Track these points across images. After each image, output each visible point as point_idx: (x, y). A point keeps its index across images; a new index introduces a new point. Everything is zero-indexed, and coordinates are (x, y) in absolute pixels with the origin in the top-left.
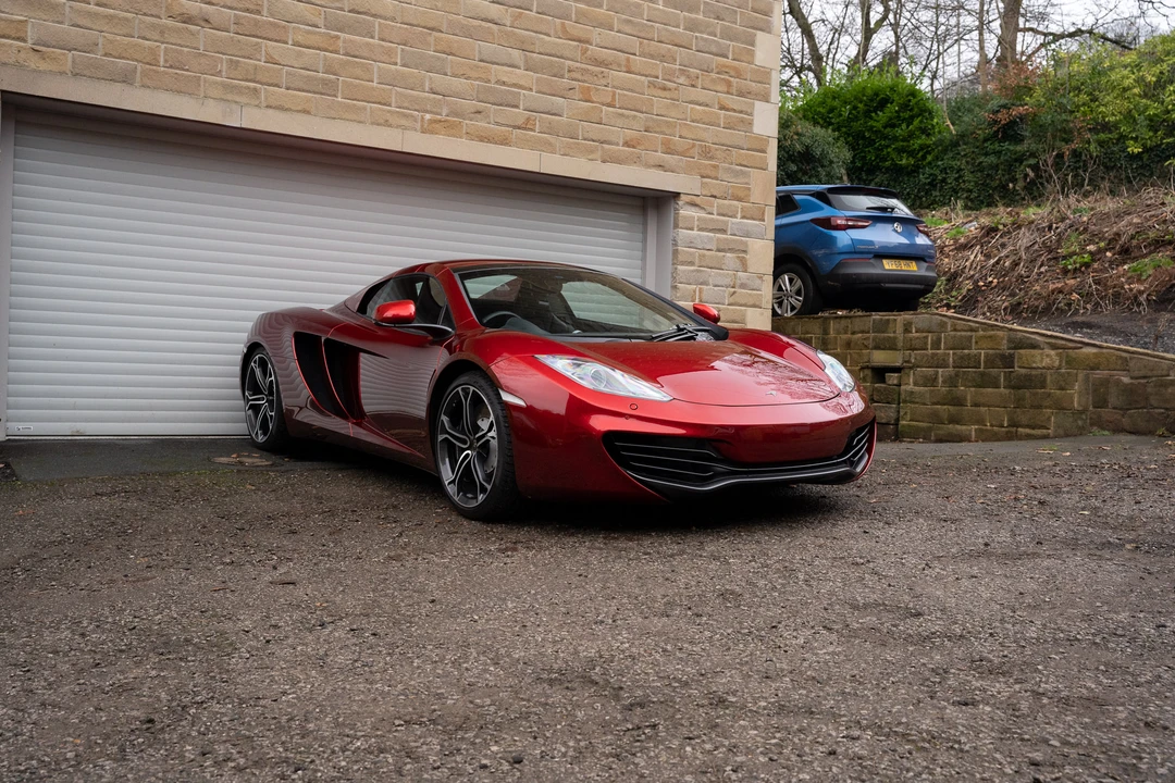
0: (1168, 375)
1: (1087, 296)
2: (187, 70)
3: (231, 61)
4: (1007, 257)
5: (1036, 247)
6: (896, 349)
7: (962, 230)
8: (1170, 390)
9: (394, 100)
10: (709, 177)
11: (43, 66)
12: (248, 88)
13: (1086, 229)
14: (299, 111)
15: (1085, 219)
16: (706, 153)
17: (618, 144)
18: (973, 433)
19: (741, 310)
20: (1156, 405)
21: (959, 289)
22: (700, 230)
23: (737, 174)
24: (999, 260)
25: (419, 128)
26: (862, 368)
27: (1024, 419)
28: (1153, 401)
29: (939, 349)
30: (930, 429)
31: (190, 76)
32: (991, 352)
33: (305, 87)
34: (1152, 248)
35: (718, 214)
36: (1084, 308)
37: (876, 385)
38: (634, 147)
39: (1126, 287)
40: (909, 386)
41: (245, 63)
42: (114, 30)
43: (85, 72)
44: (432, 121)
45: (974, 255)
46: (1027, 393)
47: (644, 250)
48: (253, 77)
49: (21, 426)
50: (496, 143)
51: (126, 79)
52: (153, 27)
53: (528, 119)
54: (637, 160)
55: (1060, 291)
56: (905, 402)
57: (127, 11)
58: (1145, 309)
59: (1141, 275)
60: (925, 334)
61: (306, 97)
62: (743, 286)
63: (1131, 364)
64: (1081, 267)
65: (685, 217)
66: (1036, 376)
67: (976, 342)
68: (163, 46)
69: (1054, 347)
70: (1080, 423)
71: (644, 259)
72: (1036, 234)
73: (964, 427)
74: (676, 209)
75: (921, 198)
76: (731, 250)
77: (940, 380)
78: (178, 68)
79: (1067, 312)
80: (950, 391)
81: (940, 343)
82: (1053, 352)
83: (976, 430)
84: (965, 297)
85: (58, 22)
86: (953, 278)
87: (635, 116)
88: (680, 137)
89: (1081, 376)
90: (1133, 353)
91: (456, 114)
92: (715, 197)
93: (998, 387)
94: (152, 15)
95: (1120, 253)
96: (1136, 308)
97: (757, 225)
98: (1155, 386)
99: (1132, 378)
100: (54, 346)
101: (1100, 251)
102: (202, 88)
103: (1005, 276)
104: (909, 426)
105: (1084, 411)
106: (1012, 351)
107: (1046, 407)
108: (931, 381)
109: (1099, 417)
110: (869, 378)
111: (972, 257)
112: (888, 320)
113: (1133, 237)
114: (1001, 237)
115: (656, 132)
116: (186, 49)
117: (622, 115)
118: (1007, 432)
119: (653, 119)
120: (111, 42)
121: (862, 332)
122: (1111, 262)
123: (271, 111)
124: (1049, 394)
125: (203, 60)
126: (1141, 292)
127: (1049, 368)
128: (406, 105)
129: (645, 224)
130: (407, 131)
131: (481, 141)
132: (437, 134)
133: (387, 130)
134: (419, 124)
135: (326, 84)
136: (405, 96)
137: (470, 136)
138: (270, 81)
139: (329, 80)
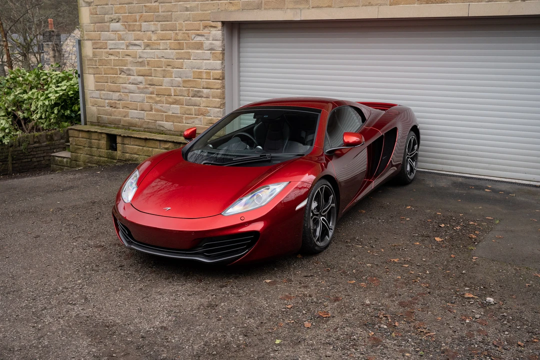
11: (233, 8)
12: (304, 1)
14: (326, 7)
25: (388, 3)
43: (246, 8)
50: (437, 3)
51: (259, 7)
102: (286, 5)
130: (381, 6)
131: (427, 4)
132: (399, 4)
133: (369, 8)
134: (388, 1)
137: (420, 1)
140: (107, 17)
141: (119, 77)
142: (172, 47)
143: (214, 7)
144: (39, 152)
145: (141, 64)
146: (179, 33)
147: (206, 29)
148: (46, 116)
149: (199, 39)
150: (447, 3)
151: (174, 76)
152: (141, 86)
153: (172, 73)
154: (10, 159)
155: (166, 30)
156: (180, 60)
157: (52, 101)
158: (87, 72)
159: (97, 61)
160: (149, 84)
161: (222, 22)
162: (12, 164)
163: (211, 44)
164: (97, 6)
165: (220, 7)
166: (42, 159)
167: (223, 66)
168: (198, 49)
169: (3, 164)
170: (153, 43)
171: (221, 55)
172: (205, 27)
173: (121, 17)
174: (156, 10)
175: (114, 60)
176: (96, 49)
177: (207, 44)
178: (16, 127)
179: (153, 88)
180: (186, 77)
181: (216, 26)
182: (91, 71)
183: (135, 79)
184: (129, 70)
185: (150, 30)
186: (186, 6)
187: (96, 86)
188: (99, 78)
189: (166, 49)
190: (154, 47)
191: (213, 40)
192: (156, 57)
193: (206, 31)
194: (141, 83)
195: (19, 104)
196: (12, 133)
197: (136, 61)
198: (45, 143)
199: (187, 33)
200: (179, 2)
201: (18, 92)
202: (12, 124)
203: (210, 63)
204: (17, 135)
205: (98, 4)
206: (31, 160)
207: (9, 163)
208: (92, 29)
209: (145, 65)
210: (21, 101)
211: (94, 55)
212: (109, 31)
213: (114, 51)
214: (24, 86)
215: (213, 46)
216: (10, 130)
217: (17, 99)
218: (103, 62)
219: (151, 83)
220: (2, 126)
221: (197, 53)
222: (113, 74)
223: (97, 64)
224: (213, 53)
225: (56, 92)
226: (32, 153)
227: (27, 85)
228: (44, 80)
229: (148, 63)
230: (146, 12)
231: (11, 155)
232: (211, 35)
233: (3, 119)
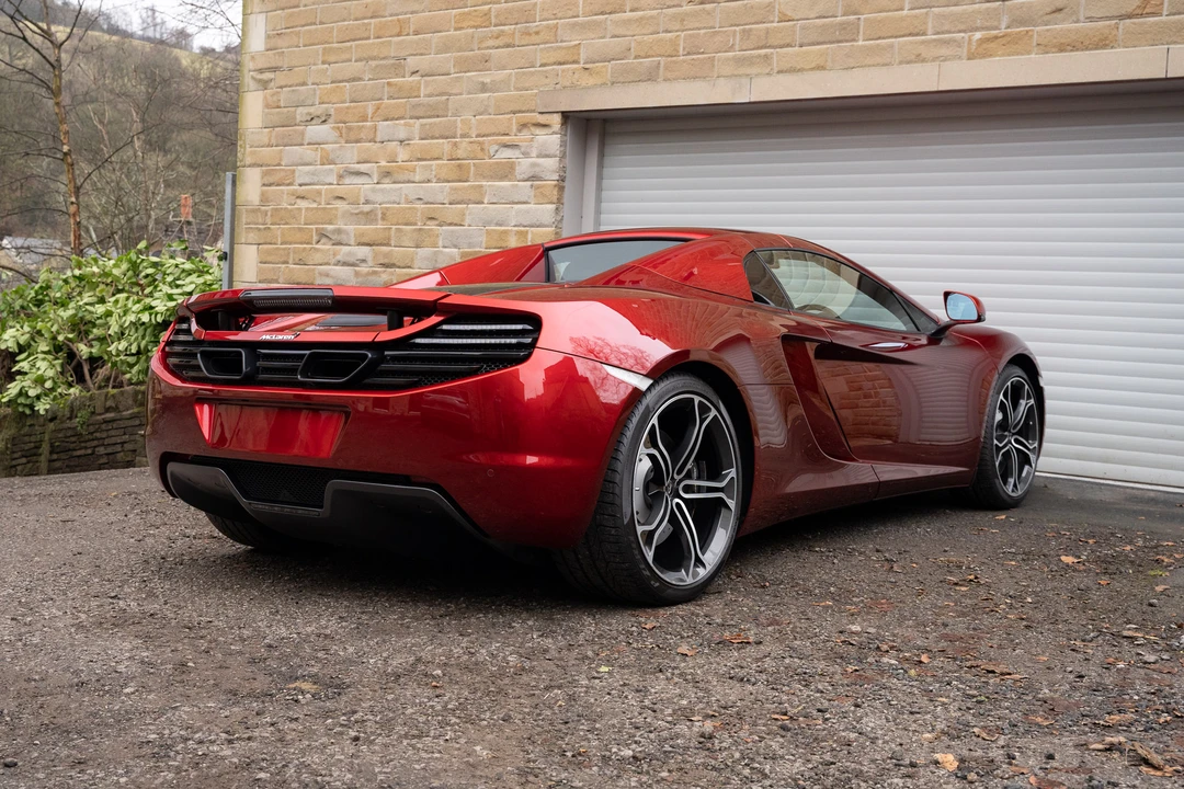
2: (703, 53)
3: (744, 31)
9: (930, 25)
11: (591, 81)
12: (759, 56)
14: (812, 69)
25: (965, 54)
31: (705, 58)
33: (821, 39)
41: (757, 30)
42: (644, 31)
43: (620, 79)
44: (982, 41)
48: (764, 43)
50: (1087, 49)
51: (651, 77)
52: (674, 17)
57: (655, 9)
61: (820, 50)
68: (683, 34)
78: (694, 54)
85: (602, 38)
91: (1022, 23)
94: (674, 6)
102: (716, 69)
116: (702, 31)
120: (639, 43)
123: (781, 76)
125: (718, 38)
128: (946, 28)
130: (946, 63)
131: (1061, 51)
132: (991, 55)
133: (917, 68)
134: (965, 50)
135: (844, 29)
136: (944, 16)
137: (1044, 48)
138: (782, 43)
139: (848, 23)
140: (301, 113)
141: (315, 249)
142: (443, 175)
143: (547, 81)
144: (113, 433)
145: (368, 217)
146: (461, 142)
147: (525, 132)
148: (139, 347)
149: (507, 153)
150: (1112, 47)
151: (440, 244)
152: (363, 269)
153: (437, 236)
154: (45, 448)
155: (433, 138)
156: (459, 206)
157: (159, 316)
158: (243, 241)
159: (269, 214)
160: (383, 265)
161: (563, 112)
162: (50, 461)
163: (534, 165)
164: (281, 87)
165: (560, 79)
166: (118, 448)
167: (559, 218)
168: (502, 178)
169: (28, 462)
170: (399, 167)
171: (557, 189)
172: (524, 126)
173: (332, 112)
174: (412, 92)
175: (307, 209)
176: (270, 185)
177: (524, 166)
178: (71, 379)
179: (392, 274)
180: (470, 245)
181: (547, 122)
182: (252, 237)
183: (349, 253)
184: (339, 231)
185: (396, 137)
186: (481, 79)
187: (260, 271)
188: (268, 252)
189: (429, 181)
190: (401, 177)
191: (538, 157)
192: (403, 201)
193: (525, 135)
194: (364, 261)
195: (83, 328)
196: (59, 390)
197: (356, 211)
198: (129, 412)
199: (479, 143)
200: (469, 71)
201: (85, 300)
202: (62, 373)
203: (528, 212)
204: (70, 394)
205: (283, 83)
206: (93, 454)
207: (42, 458)
208: (266, 141)
209: (376, 220)
210: (90, 322)
211: (264, 200)
212: (302, 145)
213: (308, 191)
214: (102, 286)
215: (537, 169)
216: (55, 382)
217: (80, 315)
218: (281, 216)
219: (386, 261)
220: (39, 373)
221: (499, 187)
222: (301, 243)
223: (269, 220)
224: (538, 187)
225: (170, 297)
226: (98, 435)
227: (107, 285)
228: (147, 276)
229: (384, 214)
230: (390, 98)
231: (50, 439)
232: (535, 144)
233: (44, 359)
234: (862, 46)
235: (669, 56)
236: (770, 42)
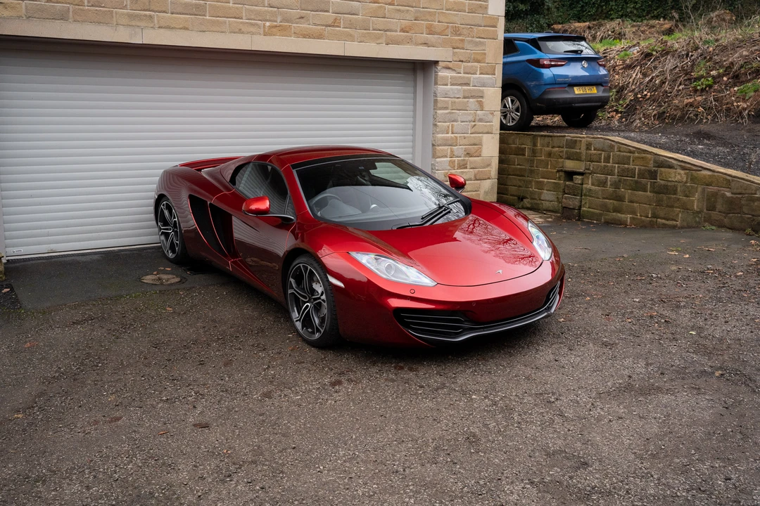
0: (756, 194)
1: (708, 109)
2: (104, 7)
4: (658, 76)
5: (678, 69)
6: (581, 161)
7: (628, 52)
8: (756, 204)
9: (244, 14)
10: (458, 48)
11: (6, 13)
12: (145, 15)
13: (711, 58)
14: (181, 29)
15: (711, 49)
16: (456, 32)
17: (396, 31)
18: (629, 220)
19: (479, 137)
20: (746, 212)
21: (624, 99)
22: (452, 85)
23: (477, 44)
24: (652, 78)
25: (262, 32)
26: (558, 171)
27: (662, 214)
28: (745, 210)
29: (609, 163)
30: (601, 215)
31: (106, 11)
32: (643, 168)
33: (184, 12)
34: (754, 75)
35: (464, 73)
36: (706, 118)
37: (567, 183)
38: (407, 32)
39: (735, 104)
40: (588, 185)
43: (35, 15)
44: (271, 27)
45: (636, 74)
46: (665, 197)
47: (415, 98)
48: (148, 8)
49: (15, 249)
50: (314, 38)
51: (63, 17)
53: (336, 19)
54: (410, 41)
55: (691, 105)
56: (585, 195)
58: (746, 121)
59: (745, 96)
60: (600, 152)
61: (184, 18)
62: (481, 120)
63: (733, 184)
64: (706, 88)
65: (442, 77)
66: (671, 186)
67: (633, 161)
69: (683, 168)
70: (697, 219)
71: (415, 105)
72: (678, 60)
73: (623, 216)
74: (436, 72)
75: (602, 7)
76: (472, 97)
77: (609, 183)
78: (97, 6)
79: (695, 121)
80: (614, 191)
81: (610, 158)
82: (682, 172)
83: (630, 218)
84: (628, 105)
86: (621, 90)
87: (408, 10)
88: (439, 22)
89: (700, 189)
90: (735, 177)
91: (288, 21)
92: (462, 61)
93: (646, 191)
95: (732, 78)
96: (740, 121)
97: (489, 78)
98: (747, 200)
99: (732, 193)
100: (31, 197)
101: (720, 76)
102: (114, 19)
103: (655, 91)
104: (588, 211)
105: (699, 212)
106: (656, 169)
107: (676, 207)
108: (603, 184)
109: (710, 216)
110: (562, 178)
111: (634, 75)
112: (576, 140)
113: (742, 67)
114: (654, 60)
115: (422, 20)
117: (399, 10)
118: (650, 221)
119: (419, 11)
121: (559, 147)
122: (726, 85)
123: (162, 31)
124: (678, 199)
126: (744, 109)
127: (679, 182)
128: (253, 17)
129: (415, 81)
130: (254, 36)
131: (304, 37)
132: (274, 35)
133: (240, 36)
134: (262, 30)
135: (198, 8)
136: (252, 11)
137: (297, 35)
138: (160, 9)
139: (200, 5)
150: (324, 39)
234: (209, 20)
235: (76, 5)
236: (152, 8)
